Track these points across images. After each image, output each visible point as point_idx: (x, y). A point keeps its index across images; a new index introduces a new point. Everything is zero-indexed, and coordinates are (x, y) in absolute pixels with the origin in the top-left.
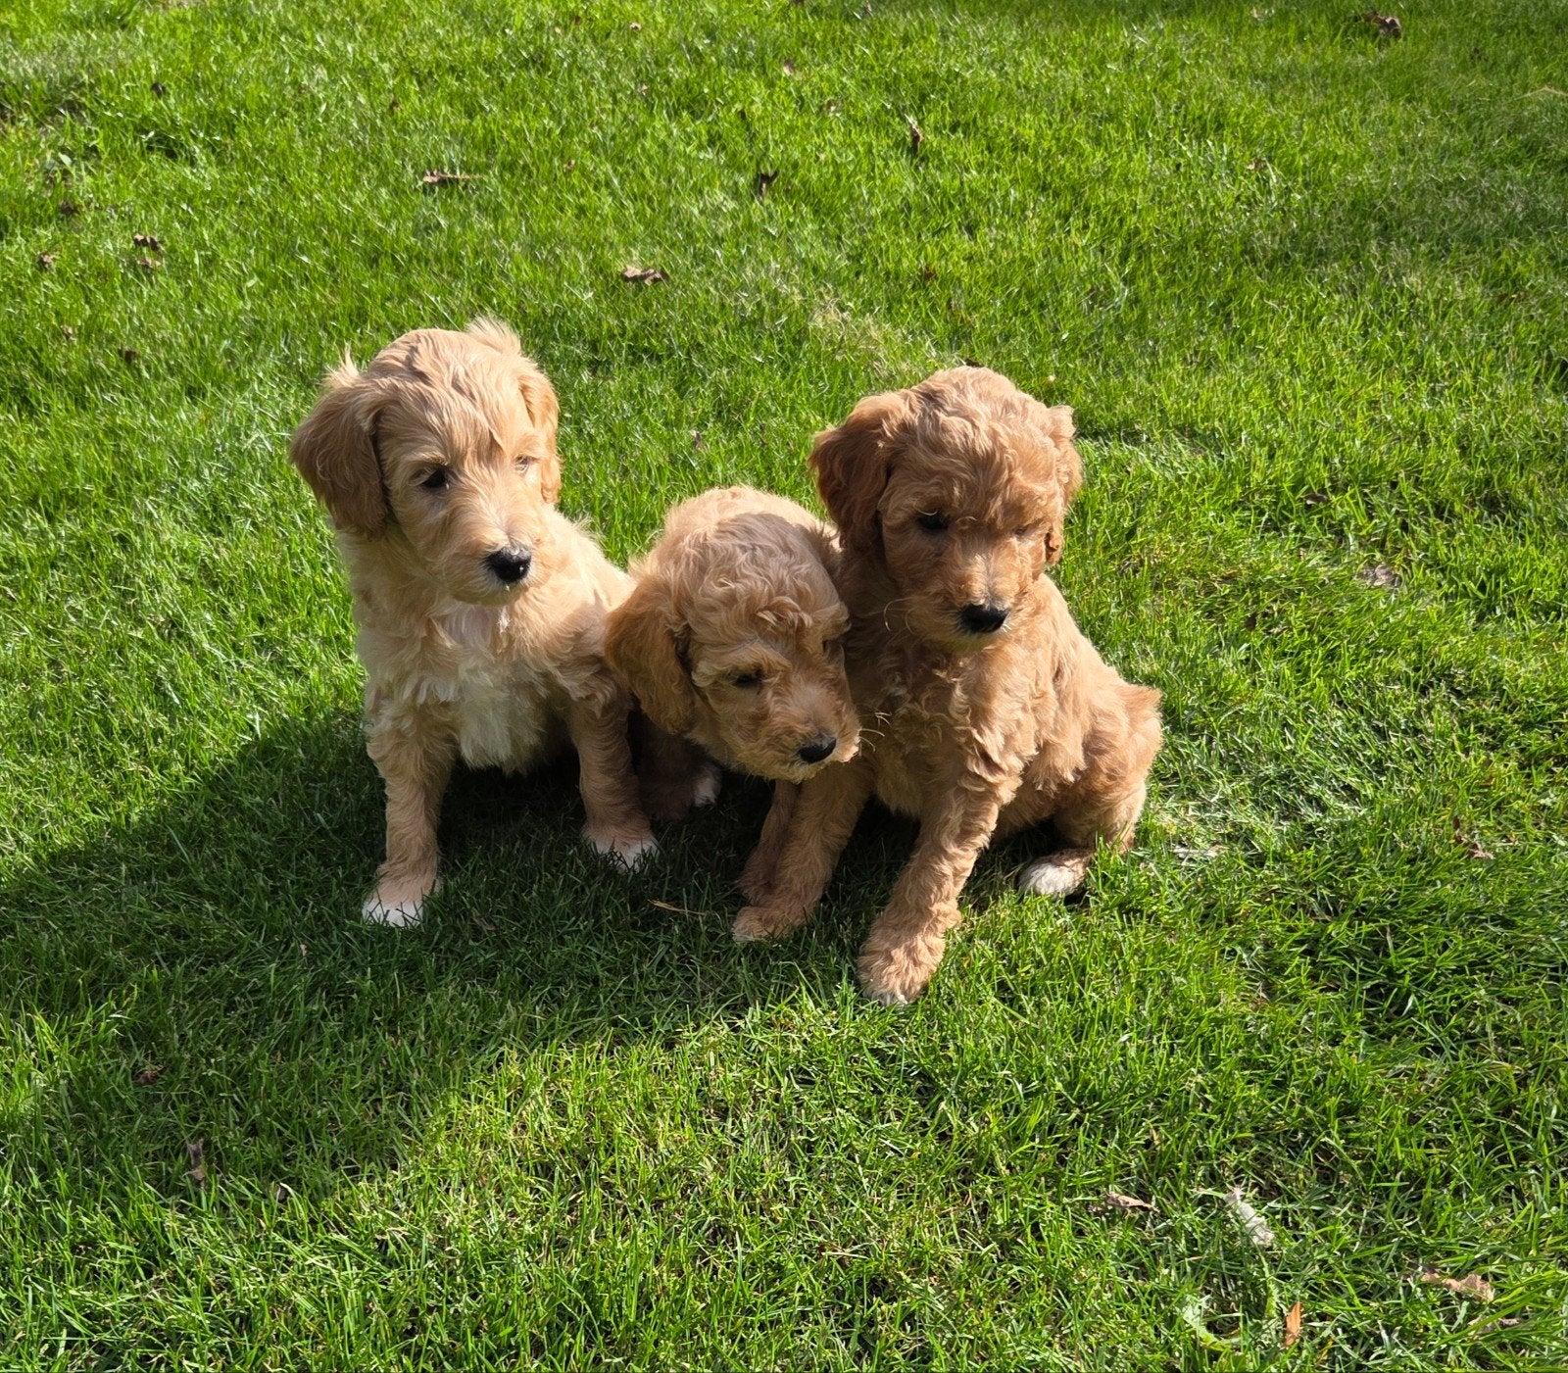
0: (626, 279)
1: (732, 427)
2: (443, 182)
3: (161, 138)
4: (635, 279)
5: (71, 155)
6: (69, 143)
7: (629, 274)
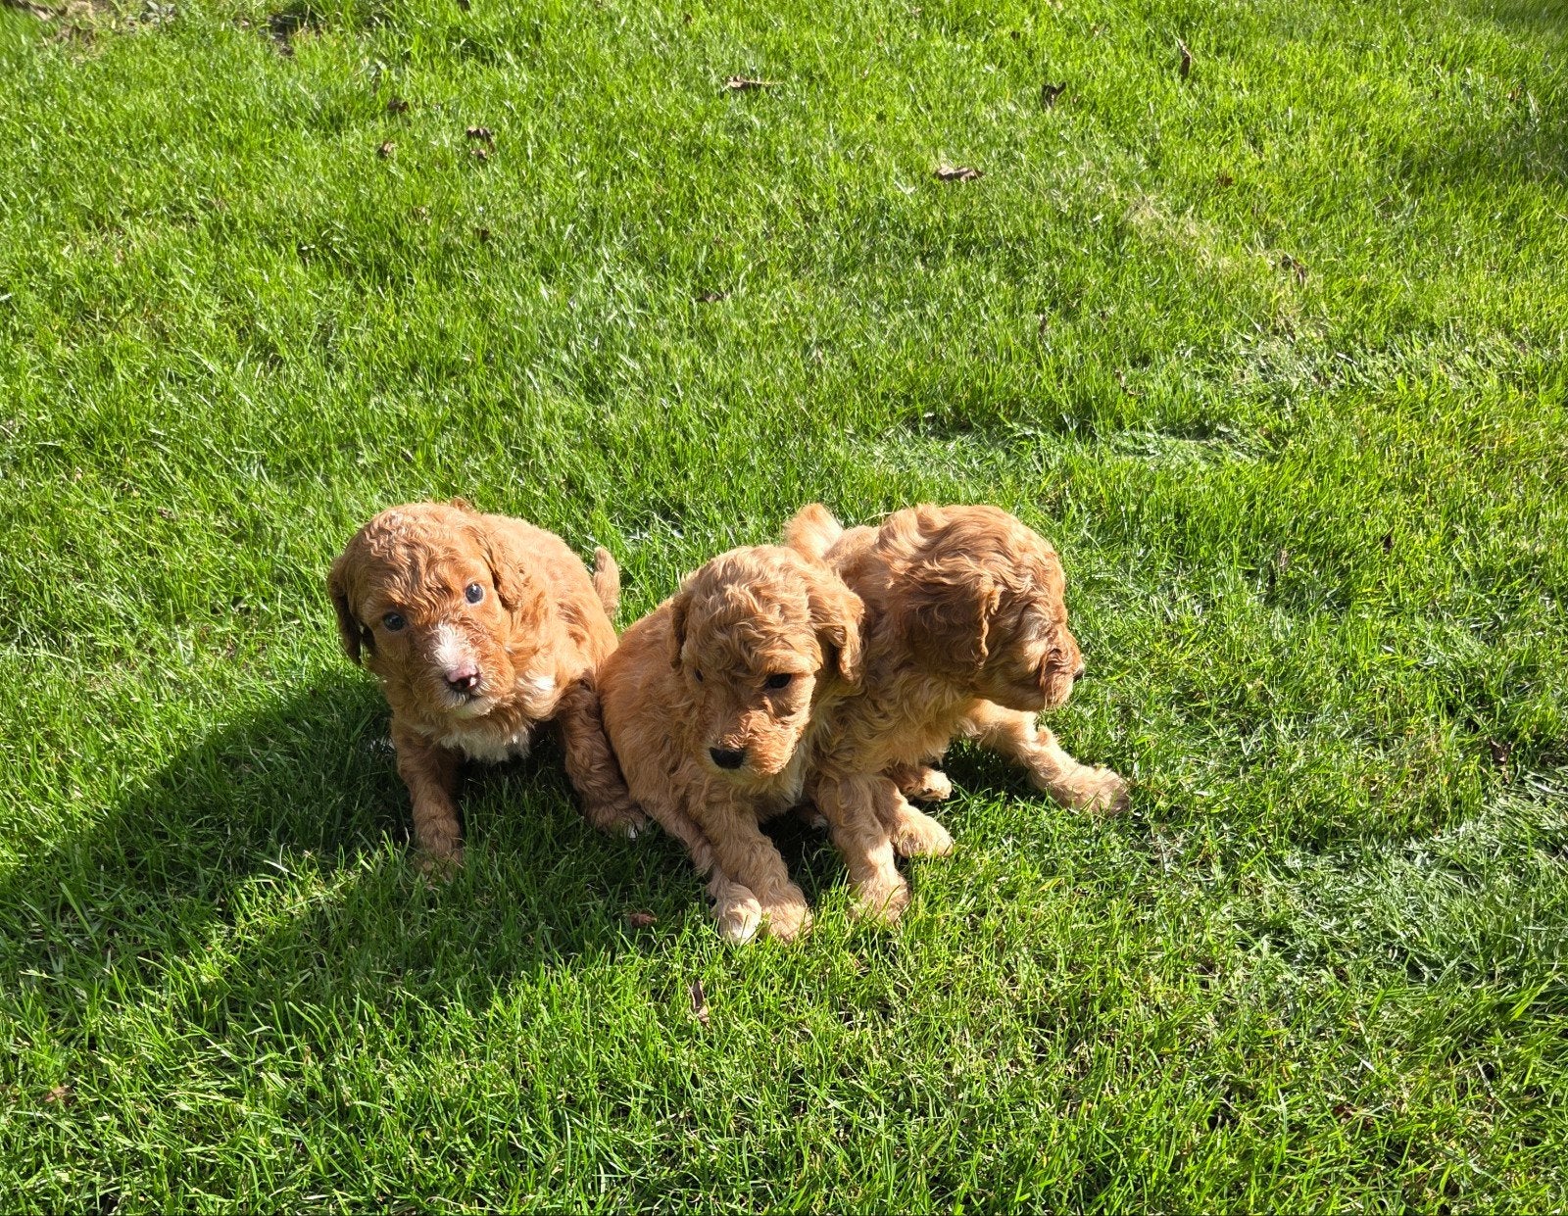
0: (941, 177)
1: (1070, 314)
2: (745, 87)
3: (472, 46)
4: (950, 177)
5: (385, 60)
6: (384, 51)
7: (943, 172)
